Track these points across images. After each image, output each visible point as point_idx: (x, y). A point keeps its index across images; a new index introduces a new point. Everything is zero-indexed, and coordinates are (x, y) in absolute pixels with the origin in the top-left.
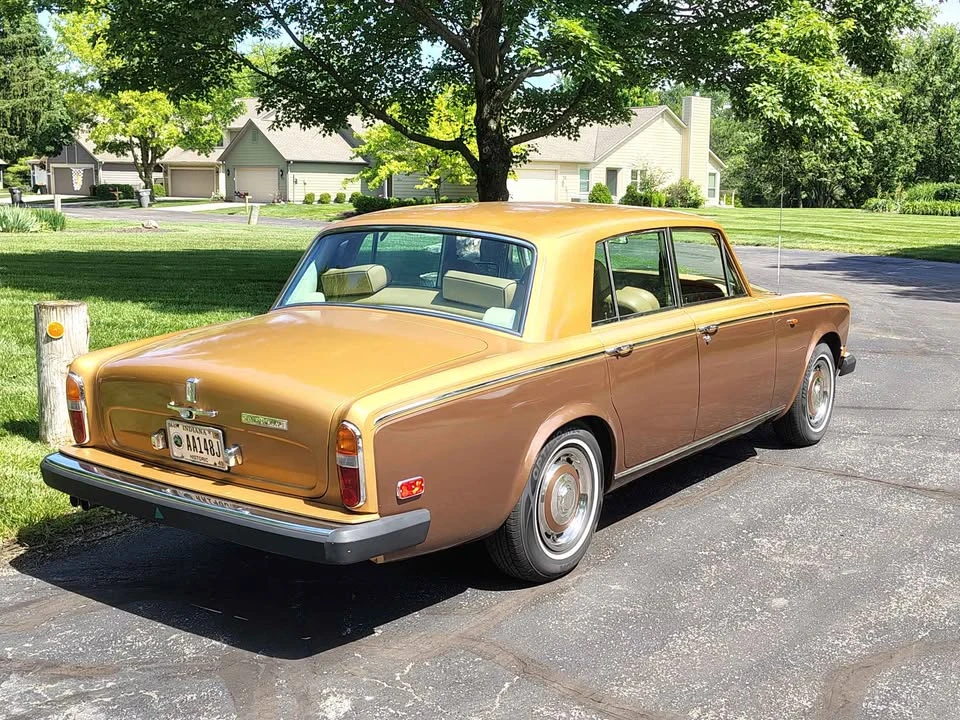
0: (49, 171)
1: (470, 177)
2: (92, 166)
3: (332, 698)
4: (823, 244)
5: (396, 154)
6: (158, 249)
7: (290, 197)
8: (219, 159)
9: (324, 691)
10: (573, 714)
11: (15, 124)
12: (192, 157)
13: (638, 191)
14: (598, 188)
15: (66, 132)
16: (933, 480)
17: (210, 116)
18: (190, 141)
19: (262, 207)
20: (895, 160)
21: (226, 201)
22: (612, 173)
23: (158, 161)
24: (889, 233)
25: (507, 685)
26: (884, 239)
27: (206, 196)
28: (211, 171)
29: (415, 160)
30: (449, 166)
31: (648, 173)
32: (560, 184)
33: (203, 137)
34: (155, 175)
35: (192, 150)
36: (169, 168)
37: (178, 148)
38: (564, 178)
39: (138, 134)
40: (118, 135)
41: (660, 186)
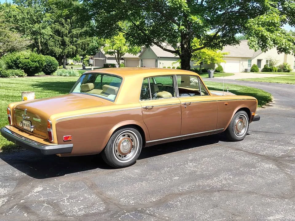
0: (93, 60)
1: (210, 62)
2: (105, 58)
8: (139, 57)
11: (83, 46)
12: (131, 56)
13: (268, 67)
14: (254, 66)
15: (97, 49)
18: (131, 51)
22: (259, 61)
23: (122, 57)
25: (83, 189)
27: (136, 67)
28: (137, 60)
30: (204, 59)
31: (272, 61)
32: (241, 64)
33: (135, 50)
34: (121, 61)
35: (132, 54)
36: (126, 59)
37: (127, 53)
38: (243, 63)
39: (117, 49)
40: (111, 50)
41: (276, 65)
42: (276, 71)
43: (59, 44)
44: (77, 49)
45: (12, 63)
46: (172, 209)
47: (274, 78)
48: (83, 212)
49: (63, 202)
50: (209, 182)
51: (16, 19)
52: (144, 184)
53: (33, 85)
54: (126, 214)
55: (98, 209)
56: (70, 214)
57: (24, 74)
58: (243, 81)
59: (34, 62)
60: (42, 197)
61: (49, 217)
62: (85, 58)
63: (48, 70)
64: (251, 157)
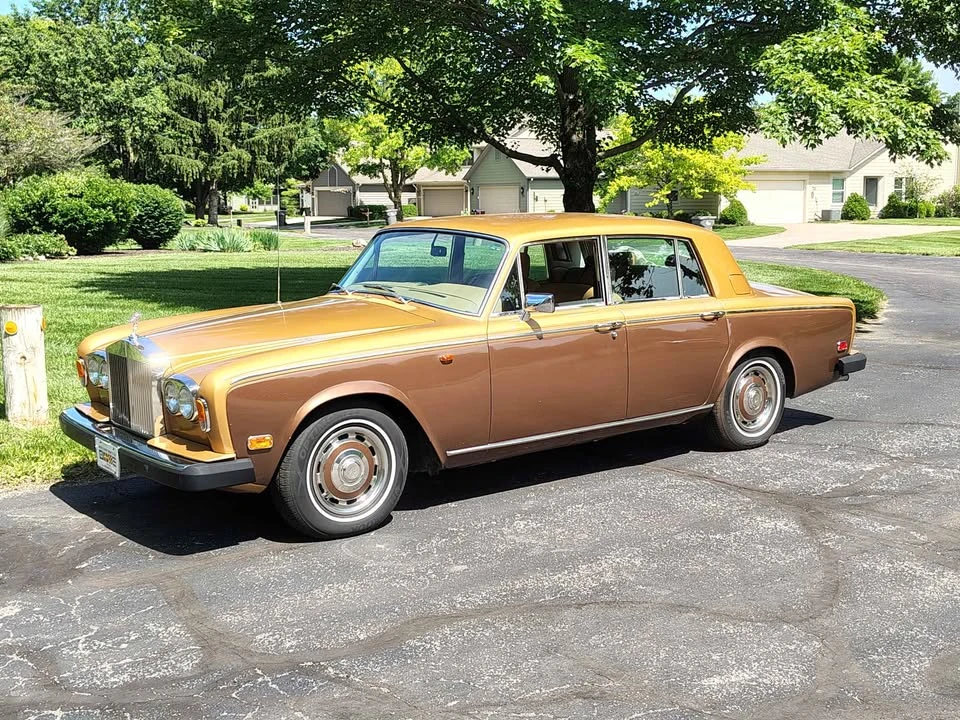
0: (313, 194)
1: (703, 190)
2: (351, 188)
5: (627, 168)
8: (464, 179)
11: (273, 150)
13: (903, 201)
14: (854, 198)
15: (322, 156)
18: (436, 161)
22: (871, 183)
23: (408, 181)
25: (150, 608)
28: (459, 191)
29: (646, 174)
30: (681, 179)
31: (914, 180)
32: (809, 195)
33: (449, 156)
34: (406, 195)
35: (439, 170)
36: (422, 189)
37: (425, 168)
38: (814, 189)
39: (388, 156)
40: (370, 158)
41: (928, 194)
42: (928, 216)
43: (195, 144)
44: (254, 158)
45: (26, 214)
46: (409, 661)
47: (918, 239)
48: (125, 676)
49: (72, 650)
50: (559, 578)
51: (49, 65)
52: (346, 588)
53: (81, 285)
54: (260, 680)
55: (174, 667)
56: (81, 685)
57: (66, 248)
58: (810, 251)
59: (99, 207)
60: (12, 635)
61: (13, 694)
62: (286, 190)
63: (149, 234)
64: (726, 499)
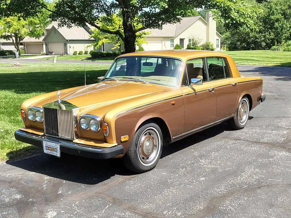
3: (51, 212)
4: (254, 63)
5: (105, 36)
6: (18, 72)
7: (68, 53)
8: (43, 40)
9: (49, 210)
10: (126, 214)
12: (33, 40)
13: (191, 46)
14: (177, 46)
16: (265, 140)
17: (39, 25)
18: (32, 34)
19: (57, 57)
20: (282, 32)
21: (46, 55)
22: (182, 40)
23: (21, 41)
24: (277, 58)
25: (108, 206)
26: (275, 60)
27: (39, 53)
28: (40, 45)
29: (111, 38)
31: (195, 40)
32: (163, 45)
33: (37, 32)
34: (20, 47)
36: (26, 44)
37: (28, 37)
38: (165, 43)
39: (14, 32)
40: (6, 33)
41: (199, 44)
